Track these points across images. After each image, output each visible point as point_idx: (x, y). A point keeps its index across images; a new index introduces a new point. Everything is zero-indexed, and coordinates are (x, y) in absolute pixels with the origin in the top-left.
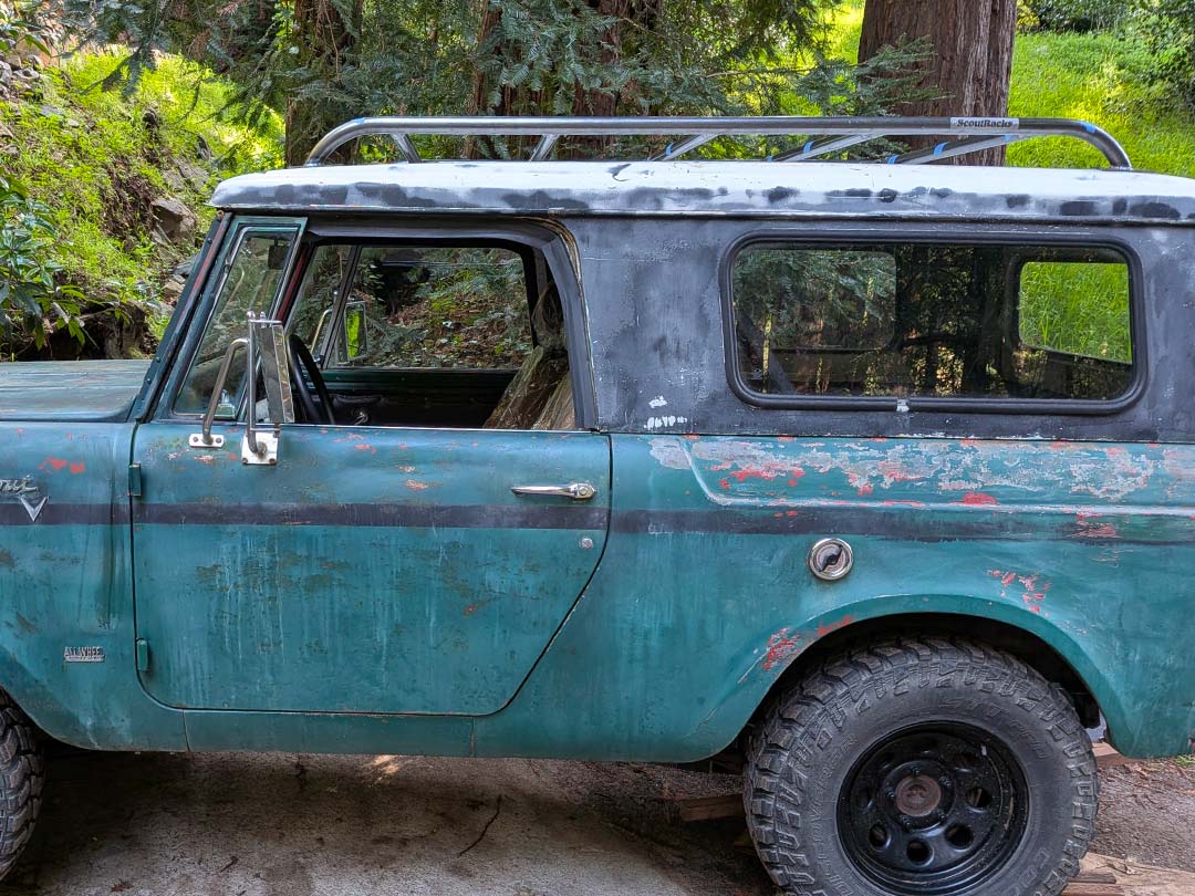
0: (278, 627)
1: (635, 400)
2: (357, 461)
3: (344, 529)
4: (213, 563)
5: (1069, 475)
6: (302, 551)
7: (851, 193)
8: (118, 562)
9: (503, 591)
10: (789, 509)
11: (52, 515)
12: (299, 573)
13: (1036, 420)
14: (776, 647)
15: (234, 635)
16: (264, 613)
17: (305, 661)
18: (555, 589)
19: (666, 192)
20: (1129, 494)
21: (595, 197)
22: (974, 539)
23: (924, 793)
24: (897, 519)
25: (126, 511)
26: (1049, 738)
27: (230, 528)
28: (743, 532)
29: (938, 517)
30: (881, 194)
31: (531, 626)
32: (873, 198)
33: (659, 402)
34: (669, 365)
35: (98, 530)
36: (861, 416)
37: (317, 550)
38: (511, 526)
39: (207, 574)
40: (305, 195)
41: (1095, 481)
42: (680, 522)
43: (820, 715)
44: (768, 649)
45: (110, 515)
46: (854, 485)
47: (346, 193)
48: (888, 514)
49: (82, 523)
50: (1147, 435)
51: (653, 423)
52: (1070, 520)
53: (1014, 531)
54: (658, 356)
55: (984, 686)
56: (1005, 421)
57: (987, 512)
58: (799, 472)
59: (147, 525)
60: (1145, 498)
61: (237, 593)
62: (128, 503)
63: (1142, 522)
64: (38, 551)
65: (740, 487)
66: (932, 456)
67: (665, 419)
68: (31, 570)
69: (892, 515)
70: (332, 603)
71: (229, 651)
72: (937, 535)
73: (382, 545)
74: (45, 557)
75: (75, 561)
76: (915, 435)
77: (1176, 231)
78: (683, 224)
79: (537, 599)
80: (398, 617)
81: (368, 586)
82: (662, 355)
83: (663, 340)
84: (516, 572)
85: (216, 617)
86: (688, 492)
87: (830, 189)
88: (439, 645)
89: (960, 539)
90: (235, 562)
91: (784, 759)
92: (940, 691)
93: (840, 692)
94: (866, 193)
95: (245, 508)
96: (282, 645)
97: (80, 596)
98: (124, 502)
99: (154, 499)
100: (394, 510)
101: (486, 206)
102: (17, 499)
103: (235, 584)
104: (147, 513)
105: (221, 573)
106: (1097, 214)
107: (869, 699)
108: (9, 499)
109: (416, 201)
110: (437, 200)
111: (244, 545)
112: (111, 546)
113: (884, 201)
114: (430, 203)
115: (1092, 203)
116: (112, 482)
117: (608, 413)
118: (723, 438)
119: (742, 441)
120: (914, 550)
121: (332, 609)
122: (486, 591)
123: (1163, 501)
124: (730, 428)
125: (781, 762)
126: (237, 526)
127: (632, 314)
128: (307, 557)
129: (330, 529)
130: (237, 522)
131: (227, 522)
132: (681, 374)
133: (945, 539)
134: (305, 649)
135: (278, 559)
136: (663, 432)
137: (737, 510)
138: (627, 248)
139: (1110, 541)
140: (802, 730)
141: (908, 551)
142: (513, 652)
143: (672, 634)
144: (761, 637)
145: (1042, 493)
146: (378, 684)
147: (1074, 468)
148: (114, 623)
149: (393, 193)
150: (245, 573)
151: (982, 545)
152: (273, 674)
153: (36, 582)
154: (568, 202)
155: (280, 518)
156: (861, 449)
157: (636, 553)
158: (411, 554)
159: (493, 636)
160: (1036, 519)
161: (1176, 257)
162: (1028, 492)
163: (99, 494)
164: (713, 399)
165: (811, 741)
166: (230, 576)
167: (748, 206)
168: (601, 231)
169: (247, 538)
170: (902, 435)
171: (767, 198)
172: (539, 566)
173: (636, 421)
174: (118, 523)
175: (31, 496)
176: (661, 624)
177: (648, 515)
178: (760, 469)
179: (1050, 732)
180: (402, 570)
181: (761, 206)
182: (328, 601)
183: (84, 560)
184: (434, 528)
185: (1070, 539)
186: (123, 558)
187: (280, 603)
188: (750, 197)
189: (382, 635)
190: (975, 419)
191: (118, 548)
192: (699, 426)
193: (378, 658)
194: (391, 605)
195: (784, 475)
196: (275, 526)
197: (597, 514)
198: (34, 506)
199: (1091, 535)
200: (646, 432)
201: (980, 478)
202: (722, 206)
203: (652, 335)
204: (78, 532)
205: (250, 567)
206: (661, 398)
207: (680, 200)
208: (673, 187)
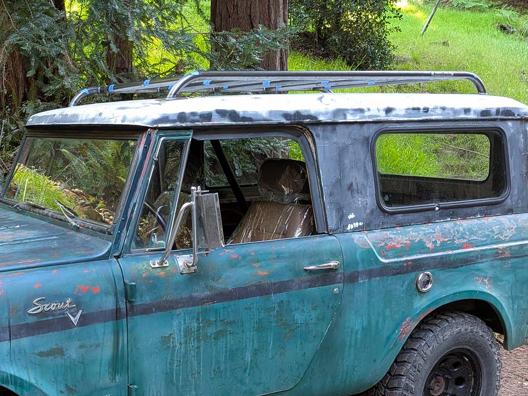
0: (200, 363)
1: (343, 216)
2: (234, 264)
3: (232, 303)
4: (169, 333)
5: (493, 231)
6: (213, 319)
7: (414, 109)
8: (120, 342)
9: (302, 322)
10: (408, 261)
11: (85, 321)
12: (211, 330)
13: (477, 208)
14: (405, 328)
15: (178, 372)
16: (194, 356)
17: (212, 379)
18: (323, 317)
19: (347, 110)
20: (511, 237)
21: (320, 114)
22: (469, 265)
23: (439, 384)
24: (444, 260)
25: (124, 311)
26: (490, 347)
27: (178, 311)
28: (394, 275)
29: (458, 256)
30: (424, 109)
31: (313, 338)
32: (421, 111)
33: (352, 216)
34: (355, 197)
35: (110, 325)
36: (423, 214)
37: (220, 316)
38: (305, 288)
39: (166, 340)
40: (192, 118)
41: (501, 233)
42: (370, 274)
43: (417, 356)
44: (402, 329)
45: (117, 315)
46: (428, 246)
47: (212, 115)
48: (442, 257)
49: (101, 322)
50: (510, 211)
51: (350, 227)
52: (496, 251)
53: (481, 259)
54: (350, 193)
55: (471, 329)
56: (469, 210)
57: (472, 251)
58: (409, 243)
59: (136, 317)
60: (516, 238)
61: (181, 348)
62: (125, 306)
63: (516, 248)
64: (78, 343)
65: (390, 254)
66: (450, 229)
67: (354, 224)
68: (74, 356)
69: (443, 258)
70: (226, 345)
71: (175, 382)
72: (458, 265)
73: (250, 308)
74: (81, 346)
75: (98, 346)
76: (441, 221)
77: (515, 122)
78: (355, 126)
79: (316, 324)
80: (256, 346)
81: (243, 332)
82: (351, 192)
83: (352, 184)
84: (308, 311)
85: (170, 364)
86: (372, 259)
87: (406, 108)
88: (273, 357)
89: (465, 265)
90: (180, 331)
91: (403, 380)
92: (457, 335)
93: (423, 344)
94: (418, 109)
95: (184, 298)
96: (201, 373)
97: (101, 366)
98: (123, 306)
99: (138, 302)
100: (254, 288)
101: (275, 120)
102: (64, 314)
103: (180, 343)
104: (135, 310)
105: (173, 338)
106: (491, 115)
107: (435, 344)
108: (59, 315)
109: (244, 119)
110: (253, 118)
111: (185, 320)
112: (117, 333)
113: (424, 112)
114: (250, 119)
115: (490, 111)
116: (116, 295)
117: (332, 223)
118: (377, 231)
119: (385, 231)
120: (452, 273)
121: (226, 347)
122: (295, 324)
123: (520, 239)
124: (379, 226)
125: (403, 382)
126: (181, 310)
127: (339, 172)
128: (215, 321)
129: (226, 304)
130: (181, 307)
131: (176, 309)
132: (359, 201)
133: (460, 266)
134: (212, 373)
135: (201, 325)
136: (354, 230)
137: (391, 265)
138: (335, 139)
139: (508, 258)
140: (410, 365)
141: (448, 274)
142: (305, 353)
143: (366, 330)
144: (398, 325)
145: (486, 241)
146: (244, 384)
147: (494, 228)
148: (117, 378)
149: (233, 115)
150: (185, 336)
151: (471, 267)
152: (195, 390)
153: (76, 363)
154: (310, 116)
155: (202, 301)
156: (426, 229)
157: (354, 293)
158: (263, 311)
159: (297, 347)
160: (487, 252)
161: (515, 133)
162: (482, 241)
163: (109, 304)
164: (372, 212)
165: (414, 369)
166: (178, 339)
167: (378, 116)
168: (324, 131)
169: (186, 315)
170: (437, 221)
171: (385, 112)
172: (317, 307)
173: (343, 227)
174: (120, 319)
175: (72, 311)
176: (362, 326)
177: (358, 272)
178: (395, 244)
179: (490, 345)
180: (259, 320)
181: (383, 116)
182: (224, 343)
183: (103, 344)
184: (272, 295)
185: (497, 259)
186: (123, 339)
187: (202, 348)
188: (379, 111)
189: (248, 357)
190: (459, 210)
191: (121, 333)
192: (367, 227)
193: (245, 370)
194: (253, 340)
195: (404, 245)
196: (200, 307)
197: (340, 276)
198: (74, 316)
199: (503, 257)
200: (347, 232)
201: (467, 237)
202: (370, 117)
203: (347, 182)
204: (99, 327)
205: (188, 332)
206: (353, 214)
207: (353, 114)
208: (350, 108)
